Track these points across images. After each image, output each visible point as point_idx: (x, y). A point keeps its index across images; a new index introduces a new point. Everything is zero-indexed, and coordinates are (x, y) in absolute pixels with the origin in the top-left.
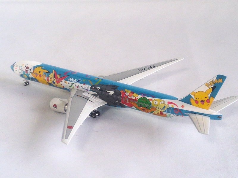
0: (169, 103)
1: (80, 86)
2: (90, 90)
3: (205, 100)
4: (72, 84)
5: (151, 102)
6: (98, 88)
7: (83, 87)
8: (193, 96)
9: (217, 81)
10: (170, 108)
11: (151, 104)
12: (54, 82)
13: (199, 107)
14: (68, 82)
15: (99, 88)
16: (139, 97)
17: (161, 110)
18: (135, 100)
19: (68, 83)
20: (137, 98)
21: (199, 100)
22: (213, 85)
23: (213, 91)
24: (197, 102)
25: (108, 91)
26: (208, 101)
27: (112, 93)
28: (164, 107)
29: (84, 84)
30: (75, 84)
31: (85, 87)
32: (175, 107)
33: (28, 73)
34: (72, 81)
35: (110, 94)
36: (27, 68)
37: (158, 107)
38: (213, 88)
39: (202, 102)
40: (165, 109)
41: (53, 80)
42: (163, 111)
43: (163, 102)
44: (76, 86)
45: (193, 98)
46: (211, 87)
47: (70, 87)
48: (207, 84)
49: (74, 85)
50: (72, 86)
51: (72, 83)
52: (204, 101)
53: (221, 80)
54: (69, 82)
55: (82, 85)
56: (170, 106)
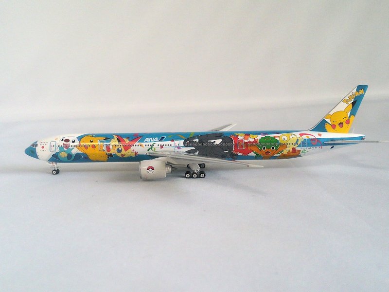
0: (301, 135)
1: (166, 145)
2: (183, 147)
3: (344, 121)
4: (152, 146)
5: (278, 139)
6: (195, 140)
7: (171, 145)
8: (328, 121)
9: (357, 94)
10: (305, 140)
11: (278, 141)
12: (120, 149)
13: (337, 132)
14: (144, 144)
15: (197, 140)
16: (259, 137)
17: (293, 146)
18: (255, 141)
19: (144, 146)
20: (256, 139)
21: (336, 123)
22: (353, 99)
23: (353, 107)
24: (334, 127)
25: (212, 141)
26: (348, 122)
27: (218, 142)
28: (298, 140)
29: (173, 140)
30: (157, 143)
31: (175, 144)
32: (311, 137)
33: (70, 147)
34: (150, 141)
35: (215, 144)
36: (67, 141)
37: (288, 143)
38: (353, 104)
39: (341, 124)
40: (299, 143)
41: (117, 147)
42: (297, 145)
43: (293, 136)
44: (160, 146)
45: (328, 123)
46: (350, 103)
47: (148, 150)
48: (345, 101)
49: (156, 145)
50: (152, 148)
51: (152, 143)
52: (342, 123)
53: (362, 92)
54: (147, 144)
55: (169, 143)
56: (304, 137)
